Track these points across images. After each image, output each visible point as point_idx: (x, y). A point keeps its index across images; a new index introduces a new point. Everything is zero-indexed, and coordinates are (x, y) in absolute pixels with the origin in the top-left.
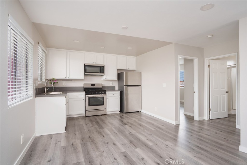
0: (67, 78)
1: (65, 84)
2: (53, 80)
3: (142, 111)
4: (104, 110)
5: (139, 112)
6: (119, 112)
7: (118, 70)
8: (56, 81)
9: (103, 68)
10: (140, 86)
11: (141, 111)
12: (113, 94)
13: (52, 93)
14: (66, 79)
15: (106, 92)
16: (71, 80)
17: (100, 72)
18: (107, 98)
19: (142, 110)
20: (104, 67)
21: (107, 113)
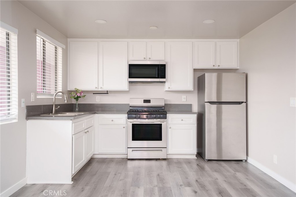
0: (100, 90)
1: (99, 100)
2: (76, 91)
3: (250, 160)
4: (162, 150)
5: (241, 161)
6: (194, 157)
7: (195, 70)
8: (81, 93)
9: (163, 68)
10: (244, 104)
11: (246, 161)
12: (182, 120)
13: (68, 113)
14: (96, 90)
15: (166, 115)
16: (107, 93)
17: (157, 76)
18: (169, 127)
19: (249, 158)
20: (164, 66)
21: (169, 157)
